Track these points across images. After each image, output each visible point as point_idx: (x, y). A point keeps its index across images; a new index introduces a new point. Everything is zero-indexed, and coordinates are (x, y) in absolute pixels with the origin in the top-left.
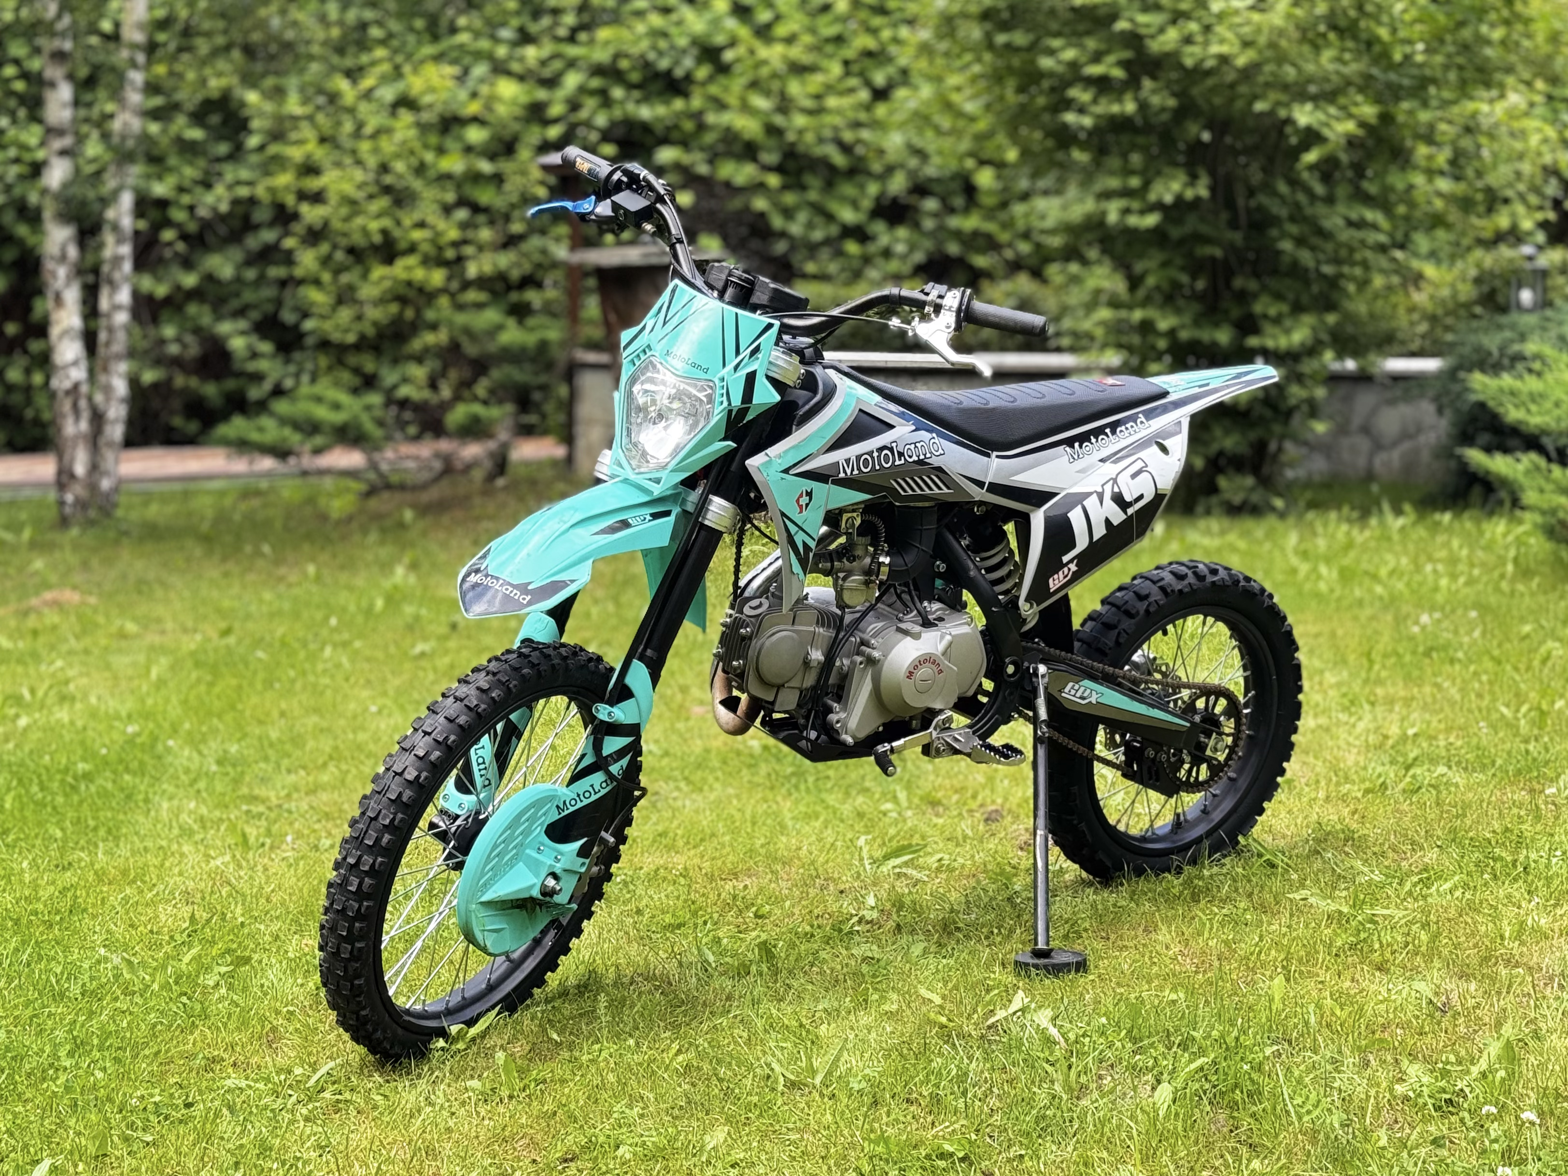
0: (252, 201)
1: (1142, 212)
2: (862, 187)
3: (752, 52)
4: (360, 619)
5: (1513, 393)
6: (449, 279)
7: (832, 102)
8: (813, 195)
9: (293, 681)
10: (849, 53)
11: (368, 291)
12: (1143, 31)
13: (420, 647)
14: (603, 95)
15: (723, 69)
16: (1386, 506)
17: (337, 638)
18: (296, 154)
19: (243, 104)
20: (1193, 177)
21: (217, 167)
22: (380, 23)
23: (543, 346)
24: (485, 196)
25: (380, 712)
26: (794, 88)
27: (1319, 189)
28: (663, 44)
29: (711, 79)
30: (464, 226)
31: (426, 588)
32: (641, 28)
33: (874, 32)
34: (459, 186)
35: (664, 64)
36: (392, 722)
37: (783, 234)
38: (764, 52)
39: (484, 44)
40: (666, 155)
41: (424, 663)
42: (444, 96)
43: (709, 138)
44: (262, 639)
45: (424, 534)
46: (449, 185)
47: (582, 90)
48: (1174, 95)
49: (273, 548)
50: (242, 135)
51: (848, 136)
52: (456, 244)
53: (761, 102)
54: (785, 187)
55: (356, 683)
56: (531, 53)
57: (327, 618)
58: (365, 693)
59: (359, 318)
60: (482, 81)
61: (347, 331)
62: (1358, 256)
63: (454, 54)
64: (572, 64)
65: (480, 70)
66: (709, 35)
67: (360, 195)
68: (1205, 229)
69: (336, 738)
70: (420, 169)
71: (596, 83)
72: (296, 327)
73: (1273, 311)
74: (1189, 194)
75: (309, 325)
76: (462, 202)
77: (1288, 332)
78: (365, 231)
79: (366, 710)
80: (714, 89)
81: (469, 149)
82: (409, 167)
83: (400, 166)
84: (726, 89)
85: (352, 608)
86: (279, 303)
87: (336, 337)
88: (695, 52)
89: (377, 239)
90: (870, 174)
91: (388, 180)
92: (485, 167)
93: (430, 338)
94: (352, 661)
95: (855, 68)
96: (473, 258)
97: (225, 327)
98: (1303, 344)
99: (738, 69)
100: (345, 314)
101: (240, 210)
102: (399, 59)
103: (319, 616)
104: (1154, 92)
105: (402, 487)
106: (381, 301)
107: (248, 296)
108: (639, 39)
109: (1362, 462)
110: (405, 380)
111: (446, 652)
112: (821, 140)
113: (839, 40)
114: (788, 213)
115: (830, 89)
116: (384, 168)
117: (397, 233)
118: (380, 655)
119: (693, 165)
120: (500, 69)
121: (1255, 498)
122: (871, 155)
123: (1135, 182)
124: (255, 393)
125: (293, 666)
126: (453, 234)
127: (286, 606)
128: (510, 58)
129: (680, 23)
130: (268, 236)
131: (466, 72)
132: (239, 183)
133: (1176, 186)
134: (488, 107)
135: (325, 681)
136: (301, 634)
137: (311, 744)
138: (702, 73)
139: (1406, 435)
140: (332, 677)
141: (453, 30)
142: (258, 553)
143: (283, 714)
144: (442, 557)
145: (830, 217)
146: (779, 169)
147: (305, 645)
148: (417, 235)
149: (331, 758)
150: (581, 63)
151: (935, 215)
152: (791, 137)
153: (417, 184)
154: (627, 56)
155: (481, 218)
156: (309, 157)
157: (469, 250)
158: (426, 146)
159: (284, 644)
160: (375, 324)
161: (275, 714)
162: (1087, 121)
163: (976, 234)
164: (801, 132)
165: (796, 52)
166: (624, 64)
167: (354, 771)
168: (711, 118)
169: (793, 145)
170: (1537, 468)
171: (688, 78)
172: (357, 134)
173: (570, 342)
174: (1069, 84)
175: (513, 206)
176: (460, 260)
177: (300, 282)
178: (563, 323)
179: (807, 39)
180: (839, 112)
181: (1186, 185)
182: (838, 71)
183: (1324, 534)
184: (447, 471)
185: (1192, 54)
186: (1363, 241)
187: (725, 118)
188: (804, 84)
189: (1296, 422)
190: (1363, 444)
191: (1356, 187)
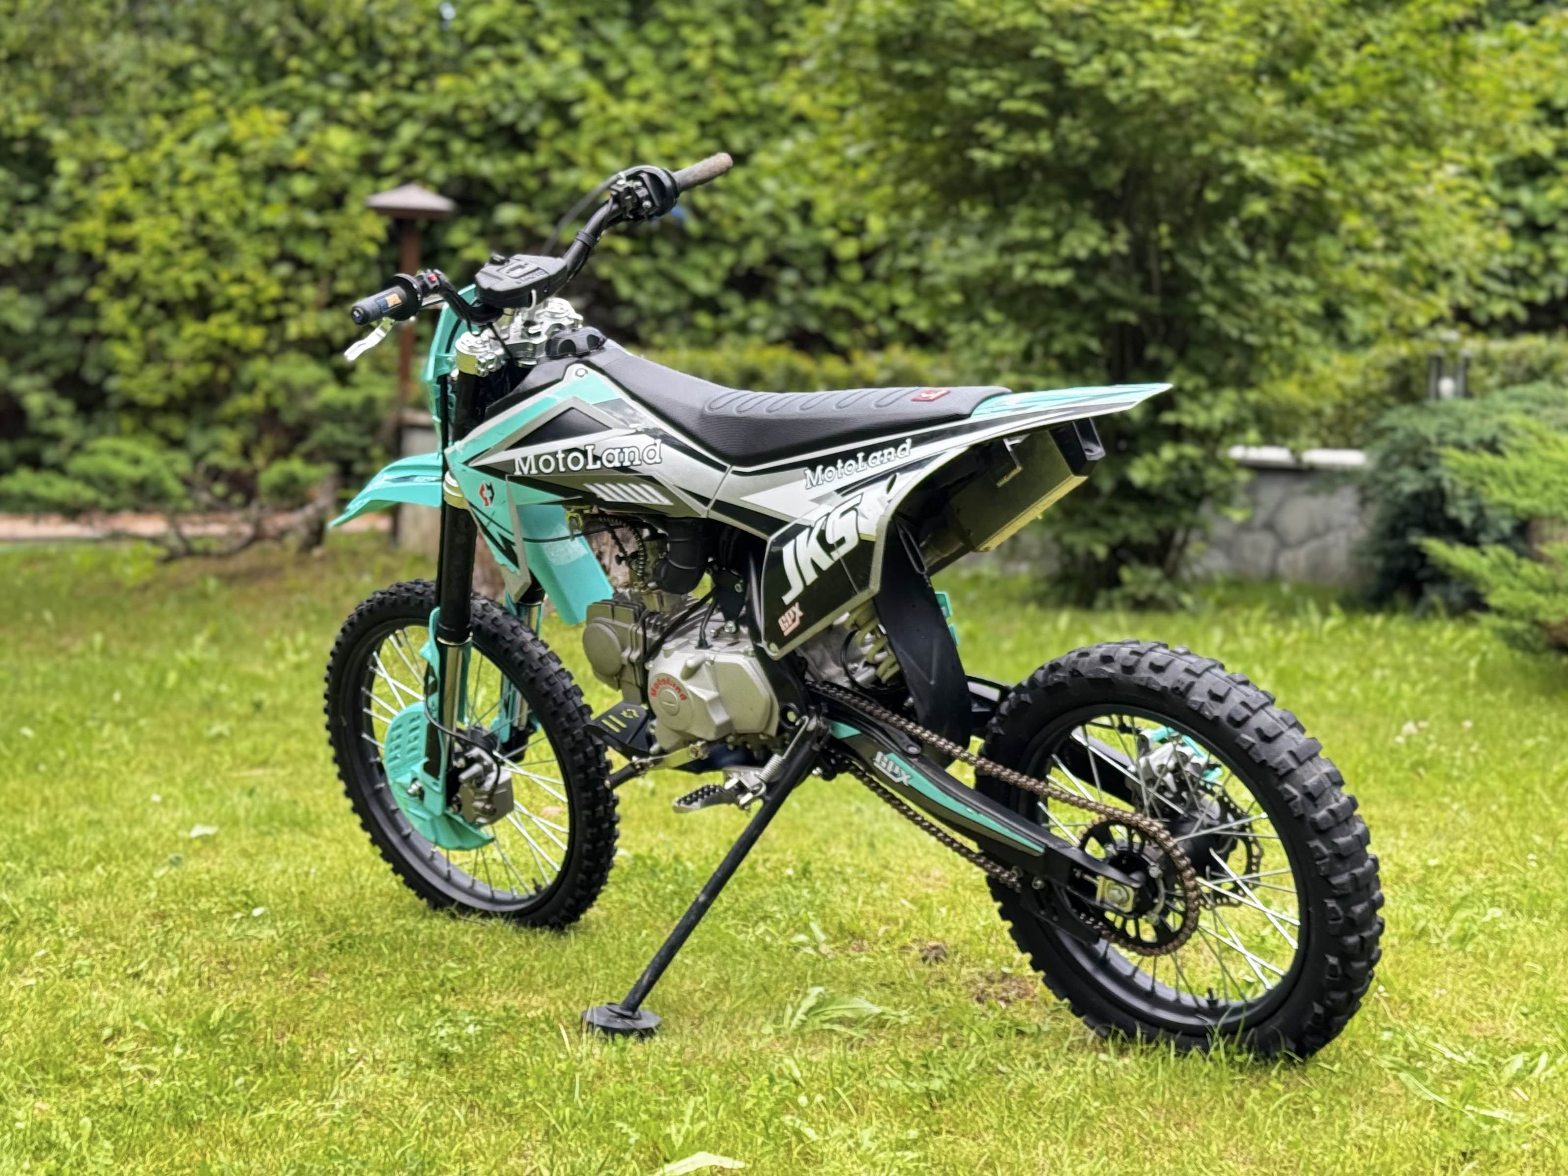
0: (57, 249)
1: (1053, 268)
2: (716, 256)
3: (603, 108)
4: (149, 696)
5: (1492, 473)
6: (268, 338)
8: (663, 263)
9: (63, 764)
10: (705, 114)
11: (178, 349)
12: (1064, 59)
13: (218, 728)
14: (441, 146)
15: (571, 125)
16: (1312, 606)
17: (118, 714)
18: (107, 199)
19: (48, 144)
20: (1111, 232)
21: (20, 211)
22: (203, 63)
23: (369, 403)
24: (309, 251)
25: (164, 803)
27: (1243, 251)
28: (507, 96)
29: (557, 135)
30: (286, 282)
31: (227, 664)
32: (484, 78)
33: (732, 92)
34: (282, 240)
35: (508, 117)
36: (178, 814)
37: (630, 303)
38: (614, 109)
39: (315, 89)
40: (507, 213)
41: (221, 746)
42: (267, 142)
43: (554, 197)
44: (31, 714)
45: (228, 605)
46: (270, 237)
47: (418, 140)
48: (1096, 134)
49: (56, 615)
50: (48, 179)
52: (276, 302)
54: (634, 253)
55: (138, 767)
56: (366, 101)
57: (109, 694)
58: (148, 780)
59: (169, 377)
60: (311, 128)
61: (154, 391)
62: (1285, 327)
63: (283, 100)
64: (409, 114)
65: (310, 116)
66: (557, 88)
67: (175, 245)
68: (1118, 292)
69: (106, 834)
70: (241, 220)
71: (434, 134)
72: (99, 385)
73: (1190, 385)
74: (1106, 249)
75: (114, 384)
76: (285, 257)
77: (1207, 407)
78: (178, 284)
79: (146, 800)
80: (562, 145)
81: (294, 201)
82: (229, 217)
83: (219, 216)
84: (574, 145)
85: (140, 682)
86: (81, 359)
87: (143, 397)
88: (541, 105)
89: (191, 293)
90: (724, 242)
91: (206, 230)
92: (311, 219)
93: (243, 402)
94: (136, 742)
95: (711, 130)
96: (296, 317)
97: (21, 383)
98: (1224, 422)
99: (587, 125)
100: (153, 373)
101: (44, 258)
102: (223, 102)
103: (101, 690)
104: (1073, 130)
105: (206, 554)
106: (192, 360)
107: (48, 350)
108: (482, 90)
109: (1265, 561)
110: (217, 446)
111: (249, 734)
113: (695, 99)
114: (635, 280)
116: (202, 217)
117: (213, 287)
118: (170, 736)
119: (536, 225)
120: (331, 117)
121: (1162, 593)
122: (726, 222)
123: (1045, 233)
124: (50, 454)
125: (63, 746)
126: (274, 291)
127: (64, 679)
128: (343, 105)
129: (527, 75)
130: (72, 286)
131: (294, 119)
132: (42, 228)
133: (1092, 240)
134: (317, 157)
135: (103, 764)
136: (78, 710)
137: (75, 839)
138: (549, 128)
139: (1314, 534)
140: (110, 759)
141: (282, 72)
142: (38, 621)
143: (45, 802)
144: (248, 630)
145: (680, 286)
147: (82, 722)
148: (235, 290)
149: (99, 859)
150: (420, 114)
151: (793, 288)
153: (236, 236)
154: (468, 107)
155: (305, 275)
156: (120, 202)
157: (290, 309)
158: (248, 196)
159: (57, 720)
160: (185, 385)
161: (37, 799)
162: (997, 160)
163: (836, 310)
165: (648, 110)
166: (465, 115)
167: (126, 874)
168: (557, 177)
170: (1505, 563)
171: (533, 133)
172: (174, 180)
173: (400, 401)
174: (980, 118)
175: (340, 263)
176: (280, 319)
177: (106, 337)
178: (394, 380)
179: (661, 97)
181: (1102, 239)
182: (692, 132)
183: (1247, 634)
184: (258, 537)
185: (1119, 88)
186: (1291, 310)
187: (572, 177)
188: (657, 144)
189: (1206, 510)
190: (1267, 541)
191: (1281, 249)
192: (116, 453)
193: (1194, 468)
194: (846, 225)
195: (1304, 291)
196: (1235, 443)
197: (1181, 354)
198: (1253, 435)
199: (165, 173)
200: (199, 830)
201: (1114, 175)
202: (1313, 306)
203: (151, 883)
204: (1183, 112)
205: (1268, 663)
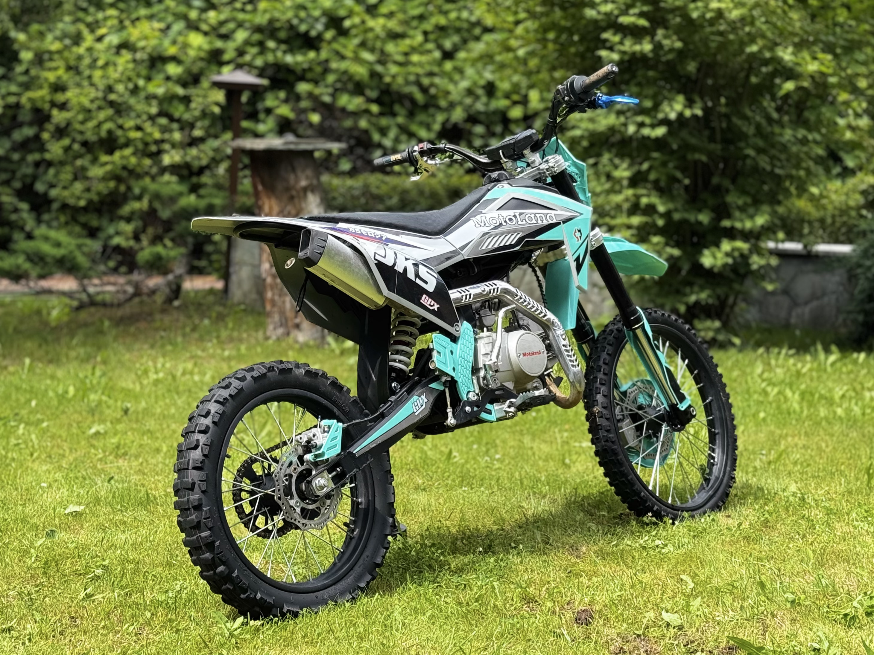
0: (17, 106)
1: (653, 126)
2: (433, 116)
3: (363, 22)
4: (54, 403)
6: (152, 165)
7: (415, 58)
8: (400, 120)
10: (428, 26)
11: (95, 172)
13: (97, 427)
14: (261, 44)
15: (343, 33)
16: (819, 347)
18: (51, 76)
19: (13, 41)
20: (691, 101)
24: (178, 111)
26: (391, 47)
27: (775, 115)
28: (303, 14)
29: (334, 39)
30: (164, 130)
32: (288, 3)
33: (445, 13)
34: (160, 103)
35: (303, 28)
38: (371, 23)
39: (182, 9)
40: (303, 87)
41: (97, 442)
42: (153, 42)
43: (331, 78)
45: (116, 338)
46: (154, 102)
47: (247, 43)
48: (681, 40)
50: (14, 64)
51: (426, 81)
52: (158, 142)
53: (367, 56)
54: (382, 114)
56: (213, 16)
59: (88, 189)
60: (179, 33)
61: (79, 198)
62: (803, 164)
63: (162, 15)
64: (240, 25)
65: (178, 26)
66: (335, 9)
67: (94, 106)
68: (693, 141)
70: (135, 90)
71: (257, 37)
72: (46, 194)
73: (740, 202)
74: (688, 113)
75: (54, 193)
76: (163, 113)
77: (752, 217)
80: (335, 46)
81: (168, 79)
82: (127, 89)
83: (120, 88)
84: (345, 46)
86: (34, 178)
87: (72, 202)
88: (324, 20)
89: (104, 136)
90: (438, 108)
91: (112, 97)
92: (180, 91)
93: (135, 205)
95: (432, 37)
96: (168, 152)
98: (762, 227)
99: (354, 32)
100: (78, 187)
101: (10, 113)
102: (124, 16)
103: (24, 398)
104: (666, 37)
105: (104, 304)
106: (104, 179)
108: (287, 10)
109: (783, 314)
110: (118, 233)
111: (116, 433)
112: (407, 83)
113: (421, 18)
114: (383, 131)
115: (414, 50)
116: (110, 89)
117: (118, 133)
119: (320, 95)
120: (193, 26)
121: (721, 337)
122: (440, 94)
123: (648, 104)
126: (157, 135)
128: (200, 20)
130: (30, 131)
131: (168, 27)
132: (9, 94)
133: (679, 108)
134: (183, 51)
135: (14, 454)
138: (329, 35)
139: (814, 297)
140: (20, 451)
144: (127, 355)
146: (378, 101)
148: (133, 135)
150: (247, 25)
151: (481, 136)
152: (387, 79)
153: (132, 101)
154: (279, 20)
155: (175, 125)
156: (59, 78)
157: (167, 146)
158: (139, 75)
160: (99, 194)
164: (394, 77)
165: (393, 24)
166: (276, 26)
168: (334, 65)
169: (389, 85)
171: (319, 37)
172: (93, 66)
174: (605, 30)
175: (196, 119)
176: (160, 152)
177: (50, 164)
178: (226, 193)
179: (400, 16)
180: (420, 64)
181: (685, 106)
182: (420, 38)
183: (777, 366)
184: (137, 293)
185: (697, 8)
186: (807, 153)
187: (343, 65)
188: (397, 45)
189: (748, 282)
190: (785, 301)
191: (800, 115)
192: (46, 239)
193: (742, 255)
194: (516, 97)
195: (816, 142)
196: (770, 239)
197: (734, 181)
198: (781, 235)
199: (87, 61)
200: (72, 508)
201: (692, 67)
202: (820, 151)
203: (32, 551)
204: (739, 25)
205: (794, 387)
